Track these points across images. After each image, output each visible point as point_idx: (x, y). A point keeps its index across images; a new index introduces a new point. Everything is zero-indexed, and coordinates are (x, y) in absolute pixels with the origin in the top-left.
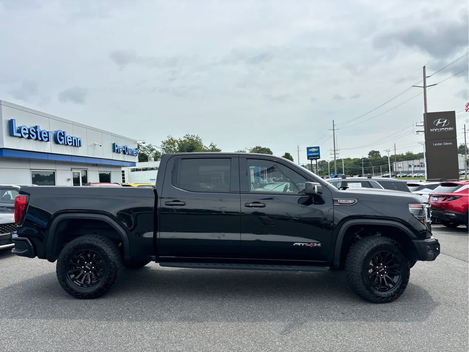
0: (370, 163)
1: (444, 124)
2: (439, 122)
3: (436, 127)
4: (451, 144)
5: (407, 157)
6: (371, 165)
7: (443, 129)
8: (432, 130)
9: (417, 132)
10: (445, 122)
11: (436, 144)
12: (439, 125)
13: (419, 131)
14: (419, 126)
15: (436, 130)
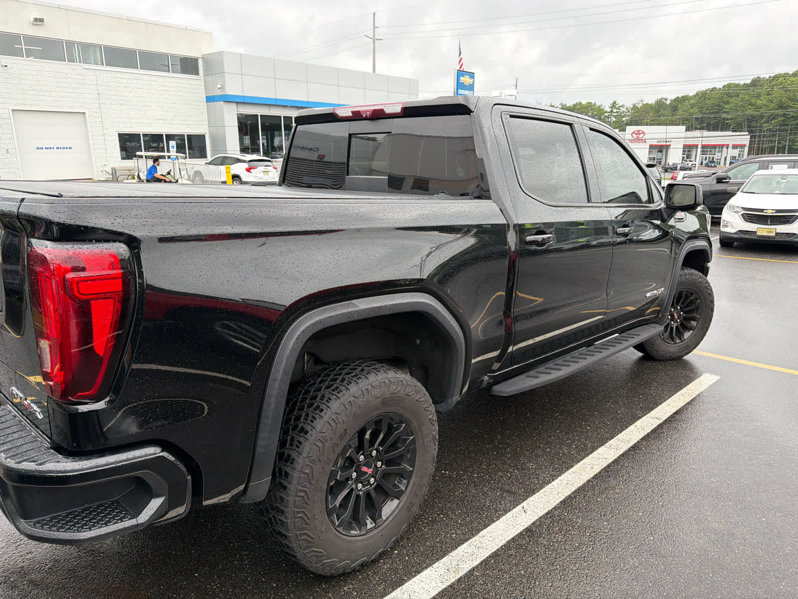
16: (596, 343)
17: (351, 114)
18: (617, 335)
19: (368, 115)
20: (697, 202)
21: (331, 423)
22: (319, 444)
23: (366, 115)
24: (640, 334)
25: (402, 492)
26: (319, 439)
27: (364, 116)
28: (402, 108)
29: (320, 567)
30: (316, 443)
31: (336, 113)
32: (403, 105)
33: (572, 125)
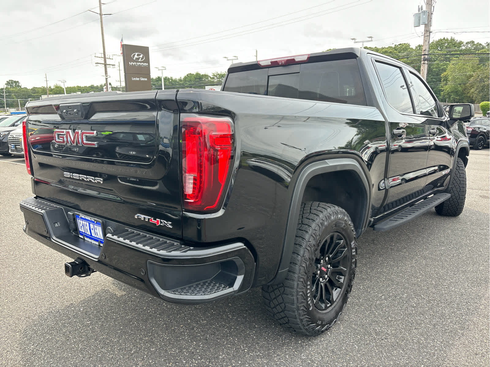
0: (13, 94)
1: (140, 59)
2: (136, 56)
3: (134, 61)
4: (146, 79)
5: (56, 90)
6: (14, 97)
7: (140, 64)
8: (131, 63)
9: (96, 63)
10: (141, 56)
11: (134, 79)
12: (136, 59)
13: (98, 63)
14: (97, 57)
15: (134, 64)
16: (416, 203)
17: (270, 64)
18: (422, 200)
19: (283, 63)
20: (472, 115)
21: (313, 235)
22: (309, 248)
23: (282, 63)
24: (440, 198)
25: (342, 284)
26: (308, 246)
27: (280, 64)
28: (308, 57)
29: (308, 329)
30: (307, 248)
31: (259, 64)
32: (308, 56)
33: (401, 68)
